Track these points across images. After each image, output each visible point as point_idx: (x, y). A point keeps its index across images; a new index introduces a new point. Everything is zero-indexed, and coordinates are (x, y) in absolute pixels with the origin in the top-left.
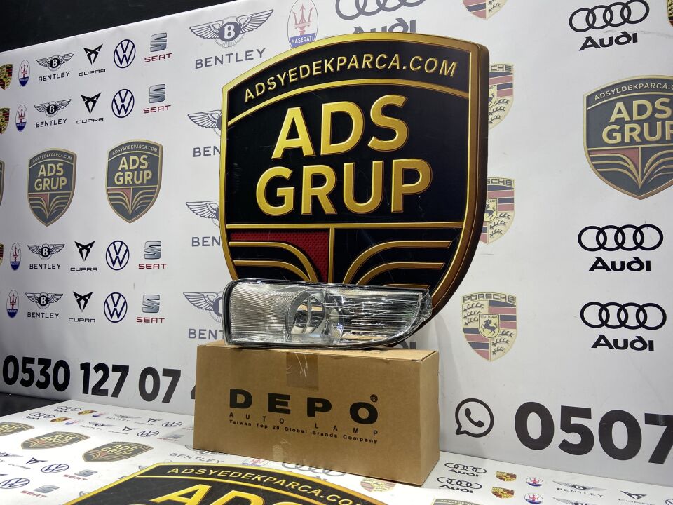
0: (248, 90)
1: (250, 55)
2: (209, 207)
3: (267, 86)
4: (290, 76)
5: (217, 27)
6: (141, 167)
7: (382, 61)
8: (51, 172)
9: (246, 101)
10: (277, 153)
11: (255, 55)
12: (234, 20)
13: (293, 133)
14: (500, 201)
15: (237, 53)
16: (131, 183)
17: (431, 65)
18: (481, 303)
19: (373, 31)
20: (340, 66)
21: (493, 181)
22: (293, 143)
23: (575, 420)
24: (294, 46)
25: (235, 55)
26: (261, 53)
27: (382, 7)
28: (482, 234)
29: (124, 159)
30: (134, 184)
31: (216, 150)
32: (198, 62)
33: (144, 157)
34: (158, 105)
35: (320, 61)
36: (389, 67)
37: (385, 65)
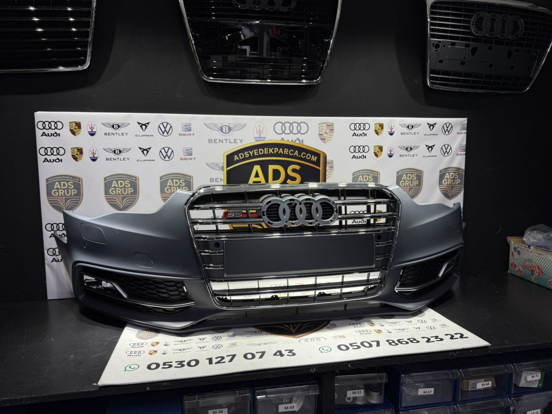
0: (236, 156)
1: (236, 141)
3: (245, 155)
4: (255, 153)
5: (219, 126)
6: (181, 185)
7: (291, 152)
8: (121, 185)
9: (235, 160)
10: (251, 182)
11: (238, 141)
12: (228, 125)
13: (257, 176)
15: (230, 140)
17: (308, 156)
19: (288, 140)
20: (276, 152)
22: (257, 179)
25: (229, 140)
26: (241, 141)
27: (291, 132)
29: (170, 180)
31: (221, 180)
32: (210, 140)
33: (181, 180)
34: (188, 157)
35: (267, 149)
36: (294, 155)
37: (293, 154)
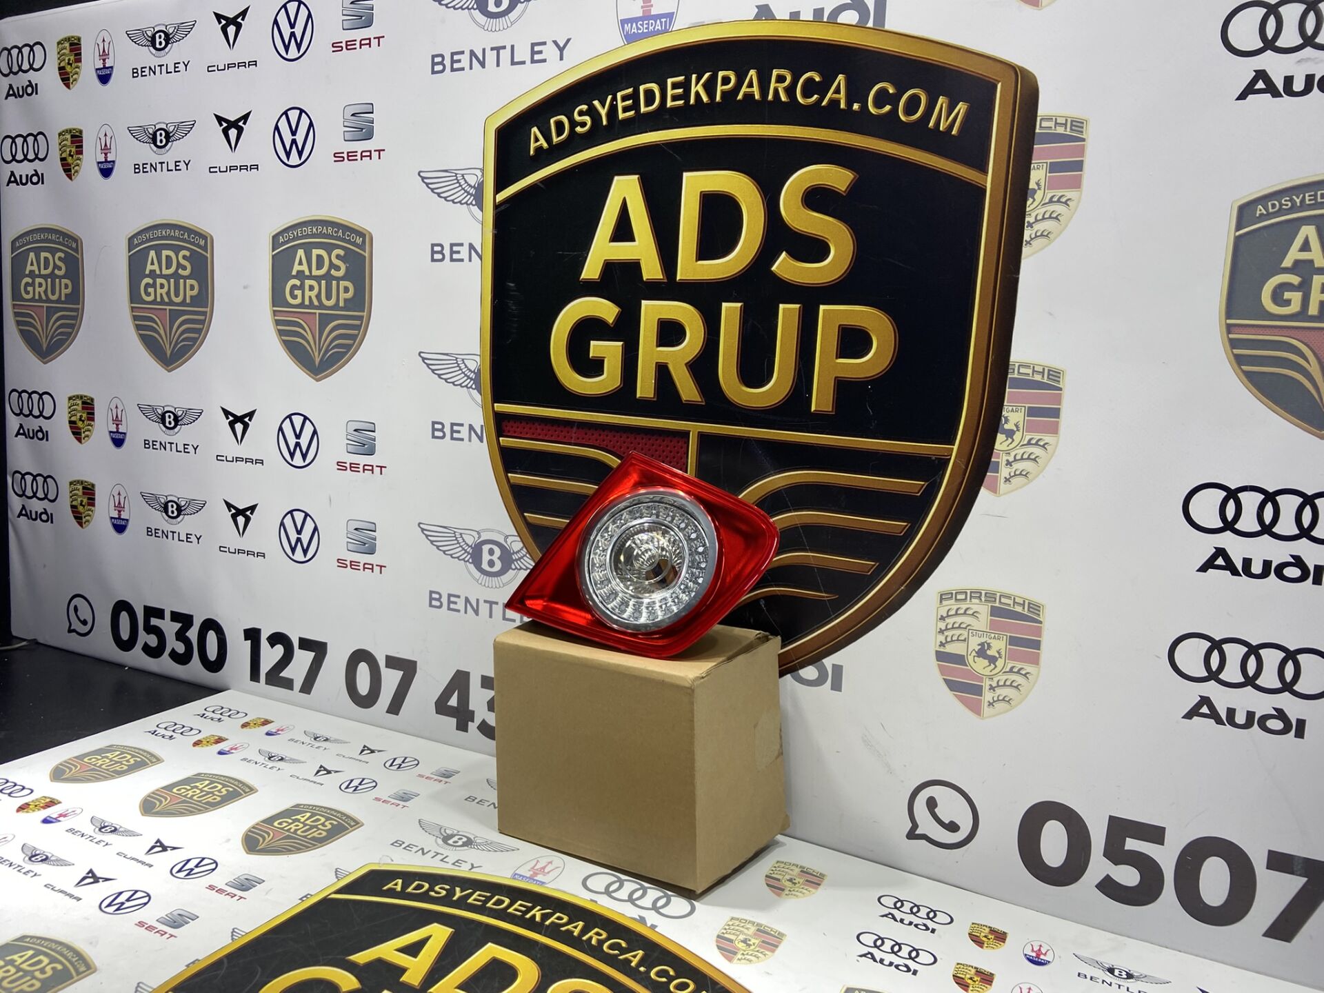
0: (535, 130)
1: (540, 52)
2: (462, 366)
3: (573, 124)
4: (620, 105)
6: (333, 272)
7: (809, 88)
8: (168, 267)
9: (532, 152)
10: (591, 270)
11: (550, 52)
13: (623, 231)
14: (1032, 412)
15: (513, 47)
16: (316, 303)
17: (913, 105)
18: (975, 608)
19: (795, 16)
20: (724, 93)
21: (1022, 370)
22: (622, 251)
23: (1131, 844)
24: (630, 39)
25: (509, 48)
26: (561, 50)
28: (988, 474)
29: (301, 253)
30: (322, 306)
31: (473, 252)
32: (438, 60)
33: (337, 252)
34: (359, 146)
35: (682, 78)
36: (824, 103)
37: (816, 96)
